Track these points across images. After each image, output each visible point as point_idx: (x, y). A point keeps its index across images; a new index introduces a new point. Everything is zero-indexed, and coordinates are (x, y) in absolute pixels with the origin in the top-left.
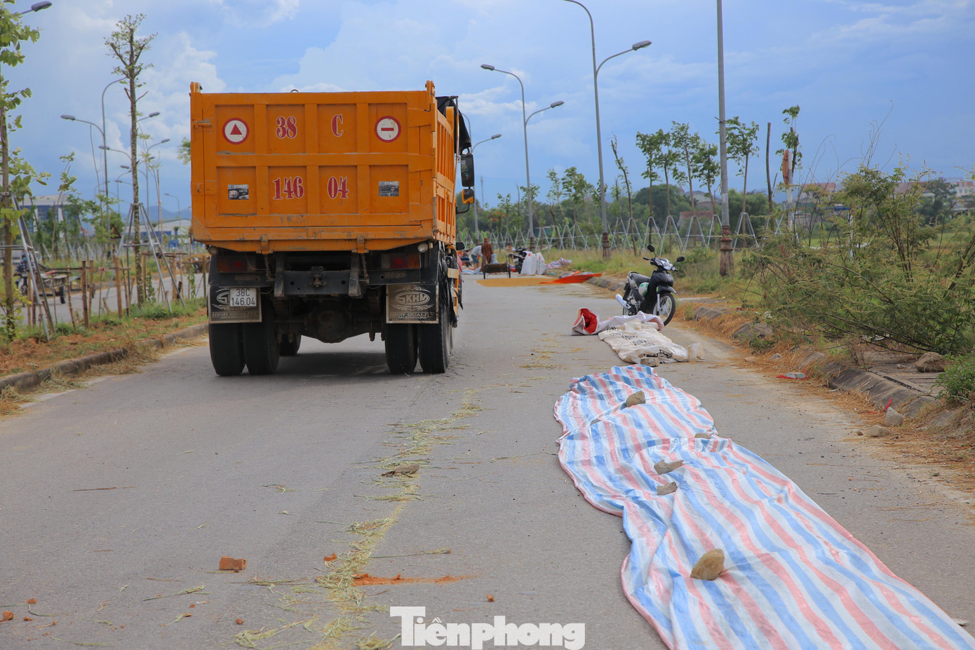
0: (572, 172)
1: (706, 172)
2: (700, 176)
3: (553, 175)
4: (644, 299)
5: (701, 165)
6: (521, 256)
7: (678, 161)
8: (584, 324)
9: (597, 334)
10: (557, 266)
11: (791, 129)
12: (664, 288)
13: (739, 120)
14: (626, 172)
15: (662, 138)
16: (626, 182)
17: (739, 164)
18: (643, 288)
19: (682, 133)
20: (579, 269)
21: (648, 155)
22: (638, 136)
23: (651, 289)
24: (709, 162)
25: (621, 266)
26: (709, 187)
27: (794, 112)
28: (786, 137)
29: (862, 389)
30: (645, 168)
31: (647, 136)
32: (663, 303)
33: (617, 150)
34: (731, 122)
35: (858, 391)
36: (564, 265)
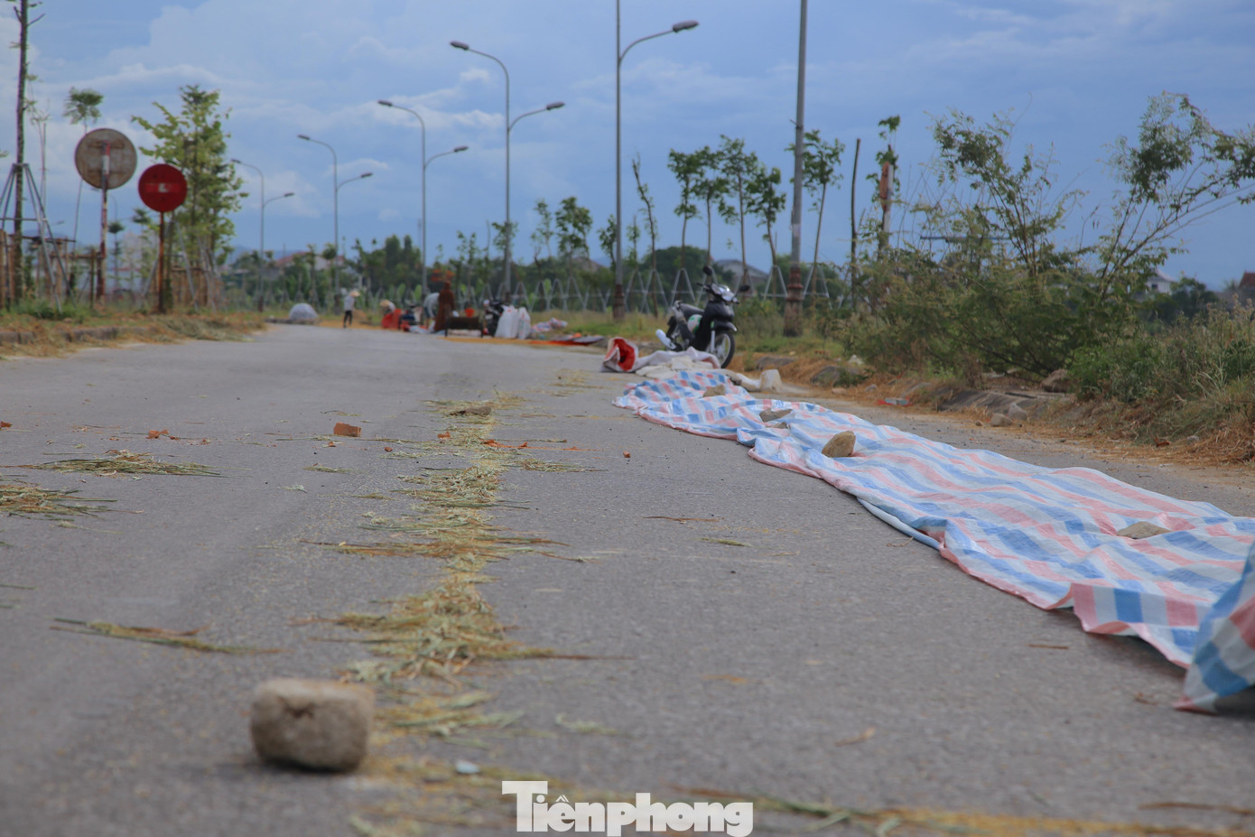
0: (570, 204)
1: (766, 205)
2: (756, 211)
3: (541, 206)
4: (693, 336)
5: (758, 197)
6: (496, 312)
7: (727, 191)
8: (619, 358)
9: (634, 372)
10: (546, 330)
11: (889, 147)
12: (721, 323)
13: (819, 136)
14: (651, 204)
15: (706, 158)
16: (650, 219)
17: (812, 195)
18: (694, 321)
19: (734, 152)
20: (580, 331)
21: (683, 183)
22: (672, 155)
23: (704, 324)
24: (771, 193)
25: (641, 329)
26: (769, 226)
27: (893, 123)
28: (881, 157)
29: (979, 405)
30: (678, 201)
31: (682, 155)
32: (718, 343)
33: (640, 173)
34: (808, 136)
35: (974, 407)
36: (554, 327)
